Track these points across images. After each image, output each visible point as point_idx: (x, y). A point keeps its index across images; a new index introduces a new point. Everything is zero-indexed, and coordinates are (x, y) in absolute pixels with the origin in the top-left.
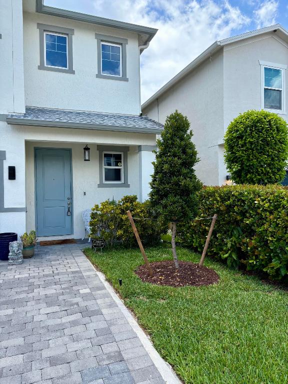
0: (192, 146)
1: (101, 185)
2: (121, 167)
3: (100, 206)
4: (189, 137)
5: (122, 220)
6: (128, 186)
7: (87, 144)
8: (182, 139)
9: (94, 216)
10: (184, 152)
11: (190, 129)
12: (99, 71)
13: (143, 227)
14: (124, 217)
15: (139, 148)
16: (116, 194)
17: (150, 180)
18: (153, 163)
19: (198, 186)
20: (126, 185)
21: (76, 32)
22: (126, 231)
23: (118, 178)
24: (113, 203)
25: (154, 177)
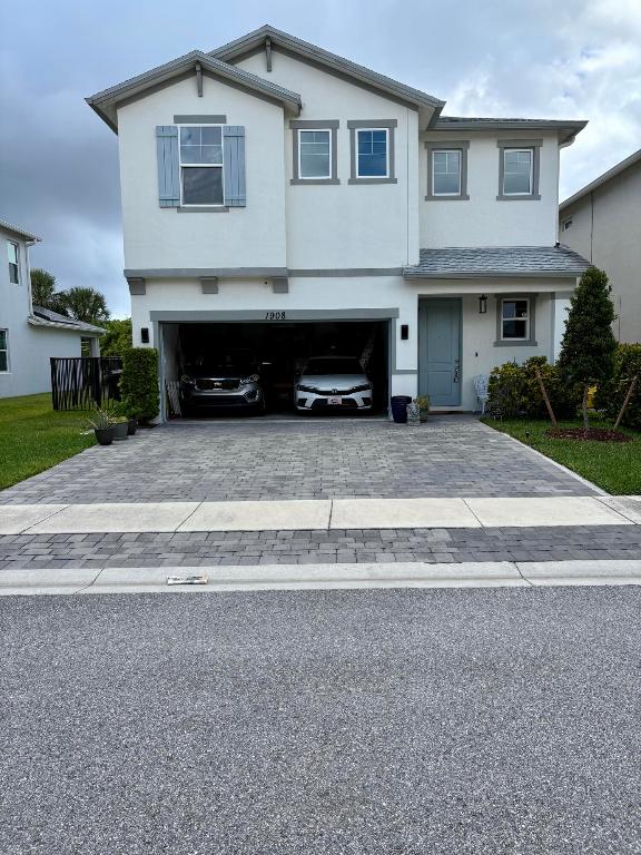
0: (610, 305)
1: (497, 344)
2: (525, 318)
3: (500, 368)
4: (606, 294)
5: (526, 385)
6: (536, 344)
7: (483, 295)
8: (596, 297)
9: (492, 380)
10: (598, 310)
11: (608, 284)
12: (500, 192)
13: (553, 395)
14: (529, 382)
15: (553, 296)
16: (519, 355)
17: (562, 339)
18: (565, 322)
19: (613, 346)
20: (533, 343)
21: (472, 145)
22: (531, 398)
23: (522, 334)
24: (514, 365)
25: (565, 336)
